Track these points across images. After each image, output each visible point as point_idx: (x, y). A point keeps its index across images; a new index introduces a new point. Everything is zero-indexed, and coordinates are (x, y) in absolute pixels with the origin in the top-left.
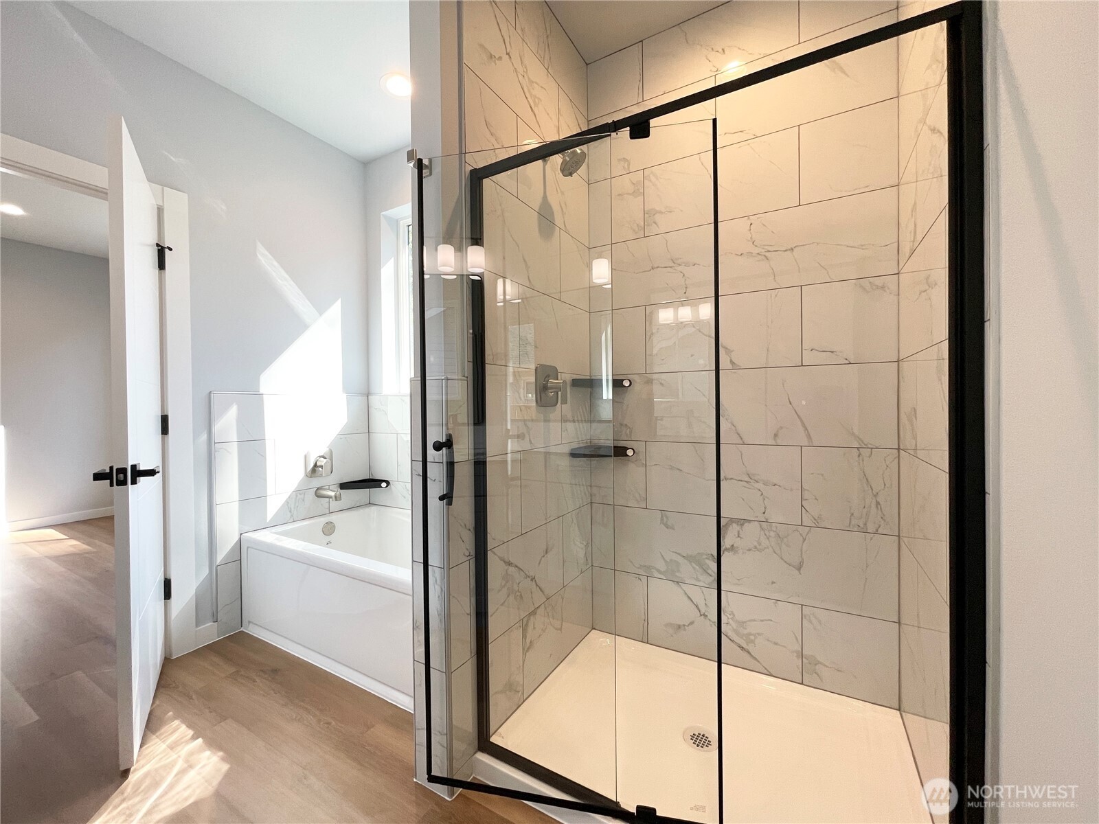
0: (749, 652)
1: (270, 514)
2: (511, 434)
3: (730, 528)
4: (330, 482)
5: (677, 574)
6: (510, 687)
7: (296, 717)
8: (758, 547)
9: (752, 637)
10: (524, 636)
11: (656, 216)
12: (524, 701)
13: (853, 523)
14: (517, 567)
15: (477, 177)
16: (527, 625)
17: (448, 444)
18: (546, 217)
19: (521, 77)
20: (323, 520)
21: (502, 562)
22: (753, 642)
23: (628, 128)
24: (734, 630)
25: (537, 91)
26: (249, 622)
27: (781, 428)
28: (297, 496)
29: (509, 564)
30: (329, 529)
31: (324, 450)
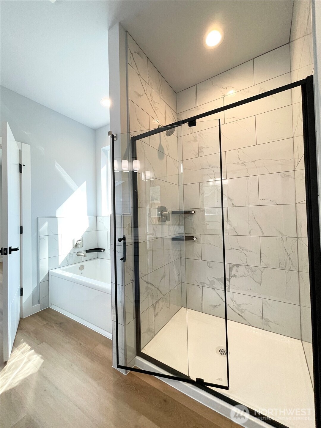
0: (242, 317)
1: (60, 263)
2: (148, 233)
3: (234, 268)
4: (82, 249)
5: (214, 286)
6: (149, 330)
7: (69, 341)
8: (244, 275)
9: (243, 311)
10: (154, 310)
11: (203, 149)
12: (155, 336)
13: (280, 266)
14: (151, 284)
15: (134, 140)
16: (155, 306)
17: (124, 239)
18: (161, 152)
19: (150, 101)
20: (79, 264)
21: (145, 282)
22: (243, 312)
23: (188, 123)
24: (236, 308)
25: (157, 105)
26: (52, 304)
27: (252, 229)
28: (70, 255)
29: (148, 283)
30: (82, 268)
31: (80, 238)
